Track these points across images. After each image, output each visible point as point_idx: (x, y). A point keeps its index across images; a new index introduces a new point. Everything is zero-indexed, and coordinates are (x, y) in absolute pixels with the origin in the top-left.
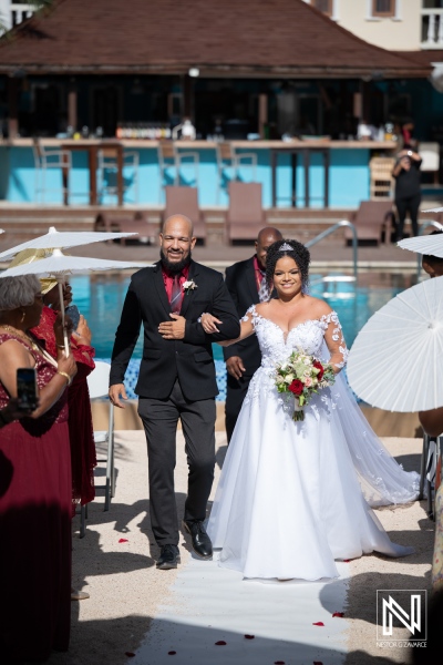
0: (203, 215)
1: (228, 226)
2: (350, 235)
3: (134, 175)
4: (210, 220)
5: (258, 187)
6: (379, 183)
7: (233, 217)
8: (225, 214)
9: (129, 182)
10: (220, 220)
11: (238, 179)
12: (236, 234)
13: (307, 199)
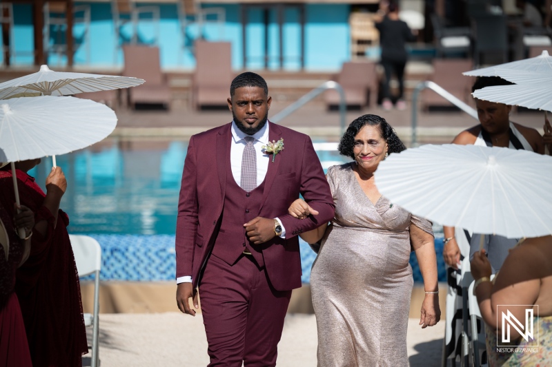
0: (166, 77)
1: (195, 89)
2: (335, 98)
3: (85, 33)
4: (176, 82)
5: (227, 46)
6: (361, 42)
7: (200, 79)
8: (191, 76)
9: (80, 41)
10: (185, 82)
11: (203, 37)
12: (204, 98)
13: (281, 59)
